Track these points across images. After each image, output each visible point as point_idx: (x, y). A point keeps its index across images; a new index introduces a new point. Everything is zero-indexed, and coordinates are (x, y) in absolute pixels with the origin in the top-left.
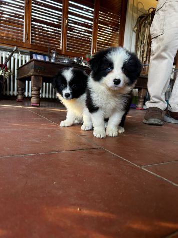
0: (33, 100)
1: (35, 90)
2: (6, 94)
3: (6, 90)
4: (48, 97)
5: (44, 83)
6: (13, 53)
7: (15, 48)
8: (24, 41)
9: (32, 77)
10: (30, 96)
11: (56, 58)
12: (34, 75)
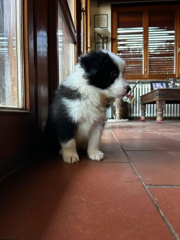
0: (159, 119)
1: (160, 111)
2: (131, 116)
3: (131, 113)
4: (174, 115)
5: (167, 105)
6: (136, 84)
7: (137, 81)
8: (143, 74)
9: (157, 102)
10: (155, 116)
11: (174, 84)
12: (159, 100)
